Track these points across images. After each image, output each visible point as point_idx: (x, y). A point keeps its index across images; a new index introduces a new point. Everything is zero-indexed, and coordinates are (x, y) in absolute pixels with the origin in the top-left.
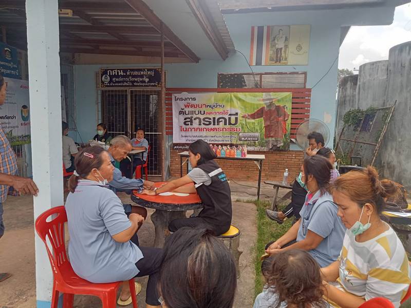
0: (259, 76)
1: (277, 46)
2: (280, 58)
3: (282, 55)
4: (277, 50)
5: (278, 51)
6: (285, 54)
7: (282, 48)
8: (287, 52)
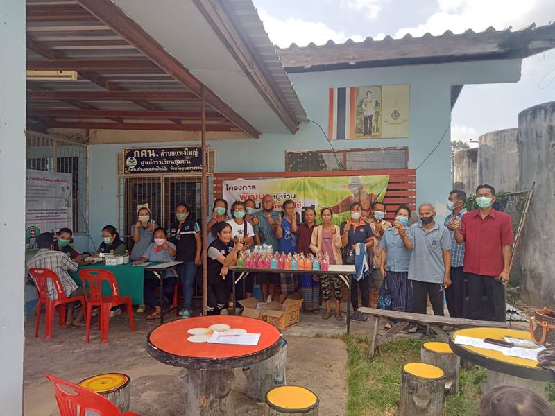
0: (342, 153)
1: (365, 113)
2: (370, 129)
3: (373, 125)
4: (366, 118)
5: (367, 119)
6: (377, 123)
7: (371, 116)
8: (379, 120)
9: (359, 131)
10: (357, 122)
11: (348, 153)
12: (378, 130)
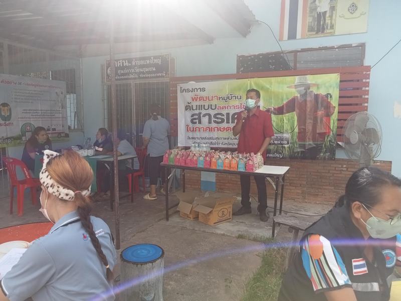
0: (293, 53)
1: (319, 10)
2: (323, 27)
3: (327, 21)
4: (319, 15)
5: (321, 16)
6: (331, 20)
7: (326, 12)
8: (334, 16)
9: (311, 29)
10: (309, 19)
11: (298, 53)
12: (332, 27)
